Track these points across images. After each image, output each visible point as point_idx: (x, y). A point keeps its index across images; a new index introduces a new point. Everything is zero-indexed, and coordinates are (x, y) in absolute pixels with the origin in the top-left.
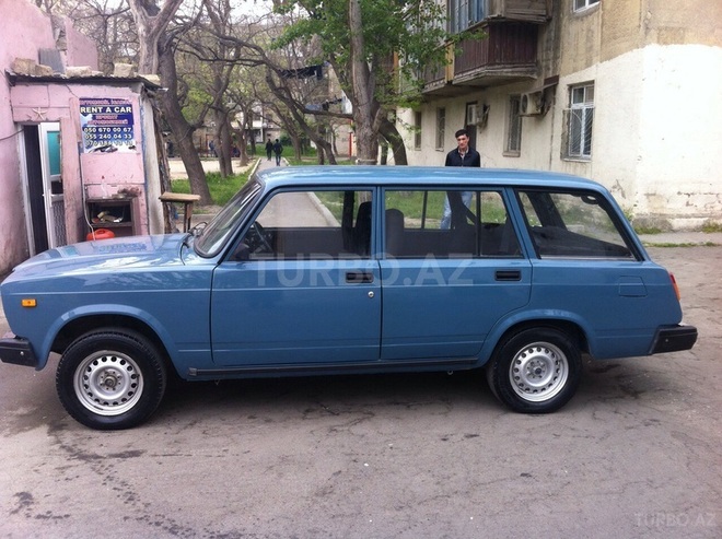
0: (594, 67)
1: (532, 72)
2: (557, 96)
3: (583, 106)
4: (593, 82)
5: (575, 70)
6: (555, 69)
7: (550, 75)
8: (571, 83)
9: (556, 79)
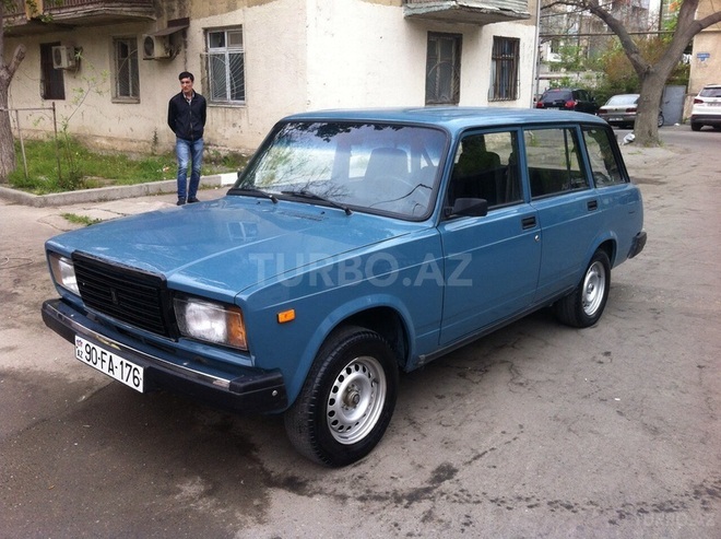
0: (239, 11)
1: (151, 13)
2: (189, 39)
3: (225, 51)
4: (240, 26)
5: (213, 13)
6: (182, 11)
7: (176, 16)
8: (207, 26)
9: (186, 22)
